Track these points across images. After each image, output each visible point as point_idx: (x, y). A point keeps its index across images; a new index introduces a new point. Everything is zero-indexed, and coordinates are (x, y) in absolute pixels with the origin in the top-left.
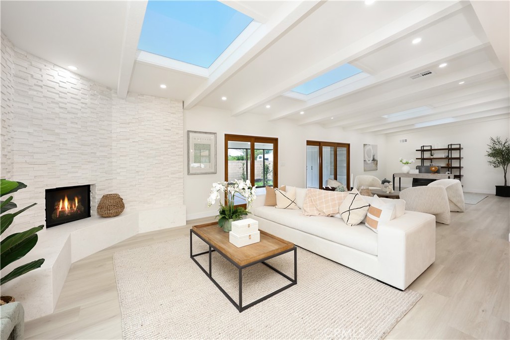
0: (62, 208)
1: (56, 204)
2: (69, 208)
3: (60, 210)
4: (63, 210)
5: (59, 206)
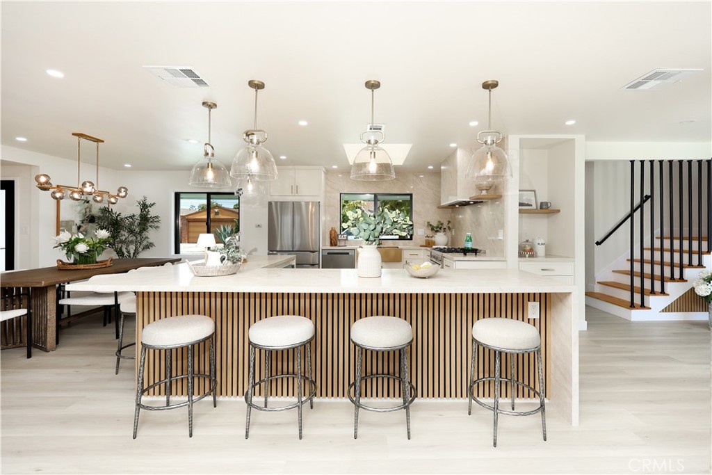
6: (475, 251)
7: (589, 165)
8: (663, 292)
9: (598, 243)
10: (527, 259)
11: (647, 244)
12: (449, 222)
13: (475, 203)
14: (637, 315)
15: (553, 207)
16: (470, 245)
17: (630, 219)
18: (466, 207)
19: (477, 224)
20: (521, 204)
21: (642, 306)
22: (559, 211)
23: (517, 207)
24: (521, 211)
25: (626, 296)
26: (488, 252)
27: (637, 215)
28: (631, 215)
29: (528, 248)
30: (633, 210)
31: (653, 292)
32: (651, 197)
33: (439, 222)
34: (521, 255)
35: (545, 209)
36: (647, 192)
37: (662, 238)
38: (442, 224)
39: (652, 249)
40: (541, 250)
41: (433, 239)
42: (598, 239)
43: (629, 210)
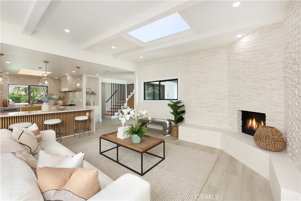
0: (251, 125)
1: (247, 120)
2: (256, 126)
3: (250, 125)
4: (252, 126)
5: (249, 123)
6: (74, 105)
7: (102, 83)
8: (117, 112)
9: (106, 102)
10: (88, 106)
12: (64, 97)
13: (74, 91)
14: (113, 117)
15: (95, 93)
16: (72, 103)
17: (111, 98)
18: (70, 92)
19: (74, 97)
20: (86, 92)
21: (114, 115)
22: (96, 94)
23: (86, 93)
24: (86, 94)
25: (110, 113)
26: (77, 105)
27: (113, 97)
29: (88, 103)
30: (112, 96)
31: (116, 112)
32: (117, 91)
33: (60, 97)
34: (87, 105)
35: (93, 93)
36: (116, 90)
37: (119, 100)
38: (61, 97)
39: (117, 103)
40: (92, 104)
41: (57, 102)
42: (106, 101)
43: (111, 96)
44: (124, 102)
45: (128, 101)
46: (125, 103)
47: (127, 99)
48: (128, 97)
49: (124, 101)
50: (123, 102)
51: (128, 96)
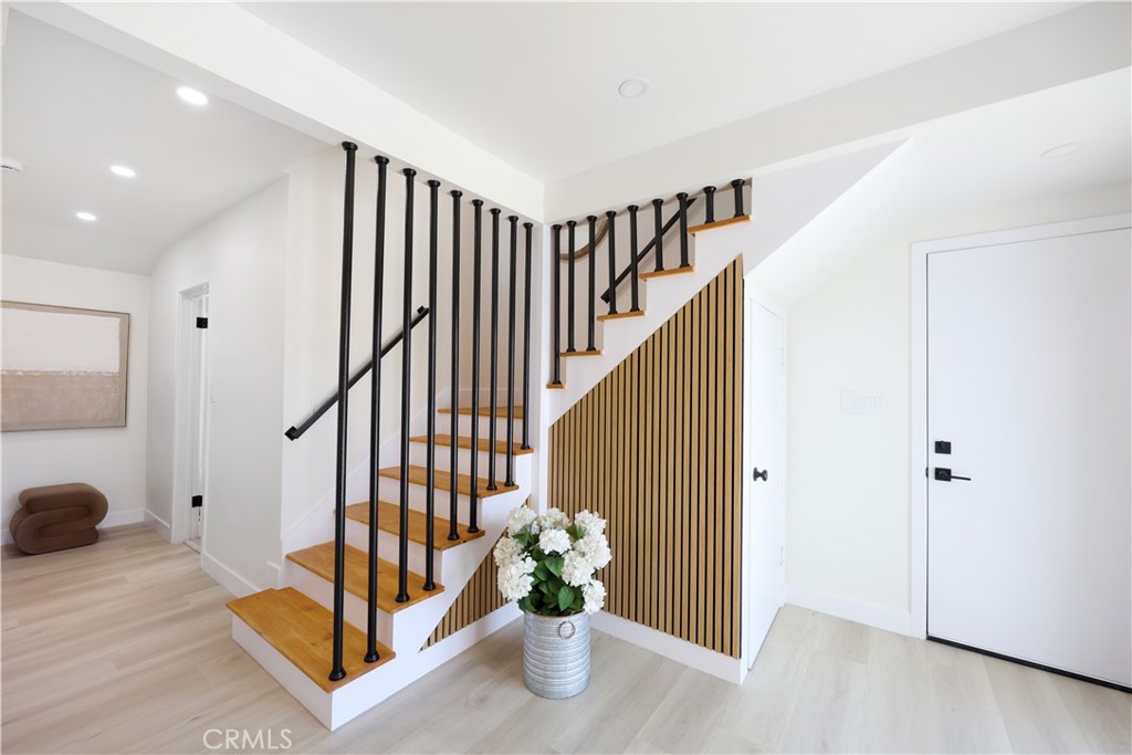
11: (418, 426)
17: (335, 406)
27: (360, 394)
28: (341, 398)
30: (346, 382)
32: (430, 311)
36: (420, 299)
37: (454, 412)
39: (430, 440)
43: (332, 385)
44: (518, 438)
45: (559, 430)
46: (525, 447)
47: (548, 408)
48: (556, 382)
49: (518, 425)
50: (501, 435)
51: (570, 364)
